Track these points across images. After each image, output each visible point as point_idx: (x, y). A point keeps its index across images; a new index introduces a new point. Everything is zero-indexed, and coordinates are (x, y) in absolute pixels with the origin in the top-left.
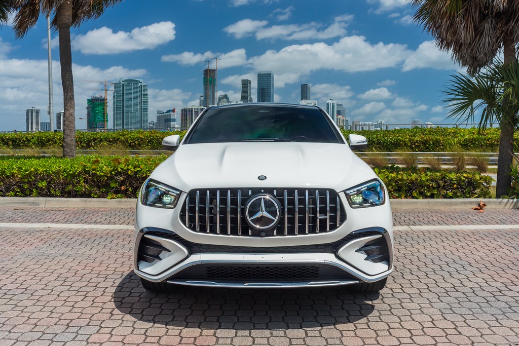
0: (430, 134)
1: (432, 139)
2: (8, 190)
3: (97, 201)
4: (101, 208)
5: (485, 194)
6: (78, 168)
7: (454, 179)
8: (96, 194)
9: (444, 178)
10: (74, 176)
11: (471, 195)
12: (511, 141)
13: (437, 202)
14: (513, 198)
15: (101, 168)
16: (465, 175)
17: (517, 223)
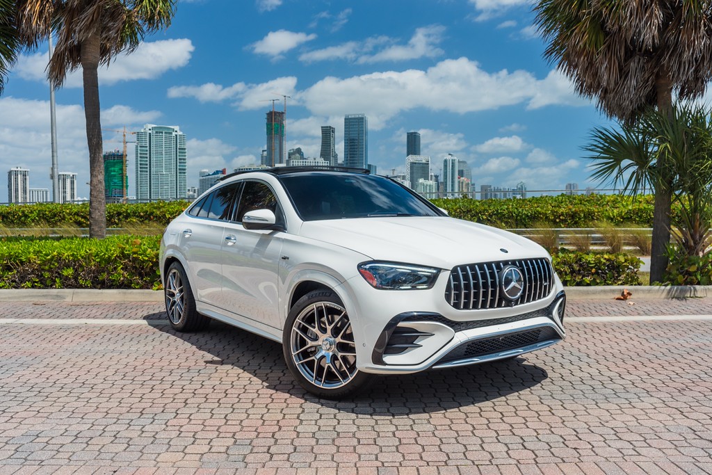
0: (581, 204)
1: (583, 211)
5: (633, 280)
7: (592, 262)
8: (138, 283)
9: (580, 260)
10: (108, 261)
11: (615, 280)
12: (667, 213)
14: (666, 285)
15: (145, 251)
16: (606, 256)
17: (663, 314)
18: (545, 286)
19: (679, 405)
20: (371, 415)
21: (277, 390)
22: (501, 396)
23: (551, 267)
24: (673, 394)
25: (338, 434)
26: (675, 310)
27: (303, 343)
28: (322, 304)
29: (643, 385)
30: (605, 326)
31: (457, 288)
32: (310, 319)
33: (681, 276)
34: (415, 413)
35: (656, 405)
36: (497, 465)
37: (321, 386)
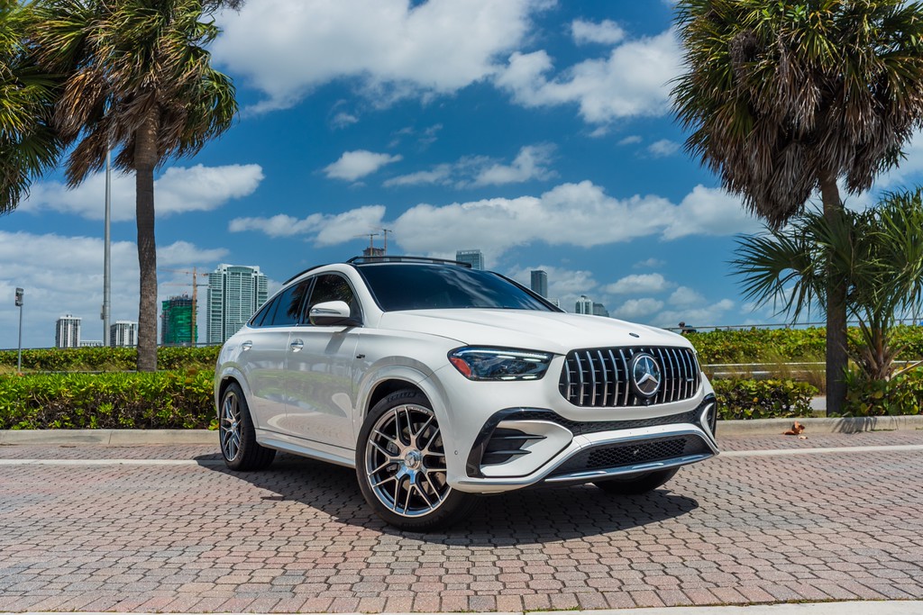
0: (740, 340)
1: (742, 348)
2: (51, 417)
3: (192, 433)
4: (199, 444)
5: (805, 411)
6: (164, 381)
7: (754, 389)
8: (191, 422)
9: (738, 387)
10: (156, 394)
11: (783, 413)
12: (842, 330)
13: (727, 425)
15: (200, 382)
16: (770, 382)
17: (843, 445)
18: (689, 383)
19: (868, 529)
20: (467, 546)
21: (348, 524)
22: (637, 525)
23: (696, 360)
24: (860, 519)
25: (421, 564)
26: (858, 442)
27: (381, 459)
28: (404, 408)
29: (822, 512)
30: (772, 458)
31: (575, 378)
32: (389, 430)
33: (863, 405)
34: (524, 543)
35: (839, 530)
36: (628, 592)
37: (404, 514)
